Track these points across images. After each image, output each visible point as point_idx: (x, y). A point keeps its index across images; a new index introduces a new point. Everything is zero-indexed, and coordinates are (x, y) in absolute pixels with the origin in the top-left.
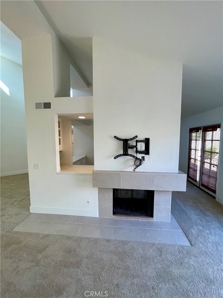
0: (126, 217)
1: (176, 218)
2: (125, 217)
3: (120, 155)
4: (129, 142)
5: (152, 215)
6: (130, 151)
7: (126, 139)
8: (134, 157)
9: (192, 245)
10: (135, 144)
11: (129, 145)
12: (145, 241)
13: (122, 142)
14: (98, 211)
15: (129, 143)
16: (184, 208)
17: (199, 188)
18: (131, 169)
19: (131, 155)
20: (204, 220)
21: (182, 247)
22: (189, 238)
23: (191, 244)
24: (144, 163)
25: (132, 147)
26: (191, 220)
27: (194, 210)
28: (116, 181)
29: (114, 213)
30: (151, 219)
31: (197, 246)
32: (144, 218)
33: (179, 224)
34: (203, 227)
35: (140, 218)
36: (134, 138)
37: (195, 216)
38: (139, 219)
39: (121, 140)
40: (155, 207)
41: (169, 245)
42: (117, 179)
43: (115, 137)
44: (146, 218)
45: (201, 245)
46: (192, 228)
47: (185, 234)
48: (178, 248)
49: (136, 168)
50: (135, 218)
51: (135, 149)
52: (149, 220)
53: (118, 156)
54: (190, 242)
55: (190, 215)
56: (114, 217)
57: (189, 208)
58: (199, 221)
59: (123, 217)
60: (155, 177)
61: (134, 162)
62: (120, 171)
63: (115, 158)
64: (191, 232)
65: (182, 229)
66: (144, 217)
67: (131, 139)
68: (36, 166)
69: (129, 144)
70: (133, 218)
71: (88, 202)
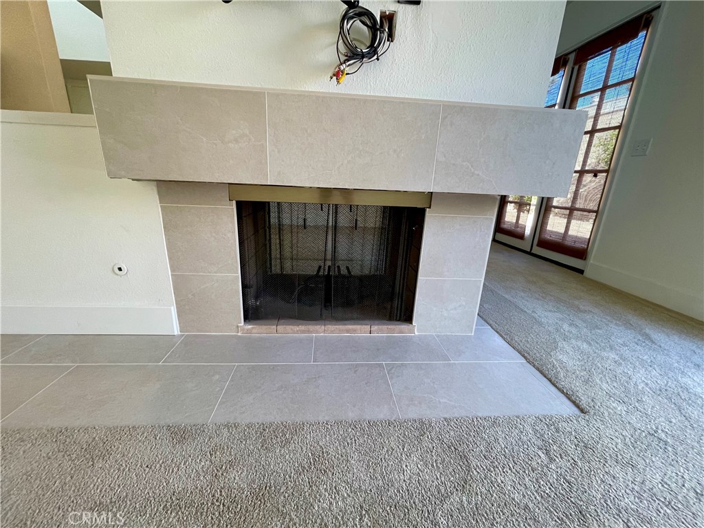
0: (302, 328)
1: (493, 324)
2: (296, 328)
5: (407, 317)
9: (582, 411)
12: (381, 413)
14: (174, 310)
16: (507, 297)
17: (530, 253)
20: (578, 322)
21: (551, 422)
22: (562, 384)
23: (578, 406)
26: (540, 324)
27: (538, 299)
29: (251, 314)
30: (405, 327)
31: (606, 414)
32: (375, 328)
33: (504, 339)
34: (590, 344)
35: (358, 327)
37: (550, 314)
38: (355, 331)
41: (495, 422)
42: (247, 132)
44: (385, 327)
45: (620, 408)
46: (556, 348)
47: (538, 369)
48: (536, 431)
50: (342, 327)
52: (396, 331)
54: (569, 399)
55: (533, 312)
56: (249, 331)
57: (522, 294)
58: (566, 327)
59: (289, 328)
60: (444, 118)
64: (561, 362)
65: (523, 356)
66: (377, 322)
70: (331, 327)
71: (120, 269)
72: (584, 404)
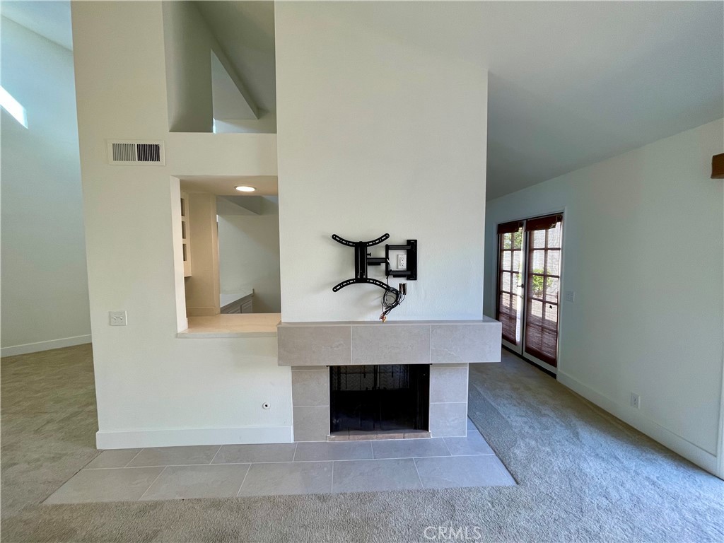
0: (363, 436)
1: (480, 428)
2: (360, 437)
3: (348, 282)
4: (370, 250)
5: (424, 426)
6: (372, 272)
7: (361, 243)
8: (381, 284)
9: (517, 483)
10: (383, 255)
11: (368, 257)
13: (352, 249)
14: (292, 427)
15: (368, 252)
16: (493, 404)
17: (521, 357)
18: (375, 316)
19: (374, 280)
20: (536, 425)
21: (498, 490)
22: (512, 468)
23: (516, 481)
24: (406, 301)
25: (376, 262)
26: (511, 427)
27: (515, 405)
28: (338, 347)
29: (334, 429)
30: (424, 433)
31: (529, 485)
32: (406, 435)
33: (485, 439)
34: (537, 441)
35: (396, 435)
36: (380, 240)
37: (519, 419)
38: (394, 437)
39: (349, 245)
40: (431, 404)
41: (470, 490)
42: (342, 342)
43: (334, 237)
44: (412, 434)
45: (537, 481)
46: (515, 444)
47: (501, 459)
48: (489, 493)
49: (386, 312)
50: (387, 435)
51: (383, 265)
52: (419, 436)
53: (342, 283)
54: (513, 477)
55: (509, 417)
56: (333, 440)
57: (506, 402)
58: (527, 429)
59: (356, 437)
60: (432, 331)
61: (382, 298)
62: (349, 322)
63: (335, 289)
64: (515, 454)
65: (494, 451)
66: (407, 430)
67: (374, 243)
68: (116, 319)
69: (370, 254)
70: (380, 436)
71: (266, 406)
72: (519, 480)
